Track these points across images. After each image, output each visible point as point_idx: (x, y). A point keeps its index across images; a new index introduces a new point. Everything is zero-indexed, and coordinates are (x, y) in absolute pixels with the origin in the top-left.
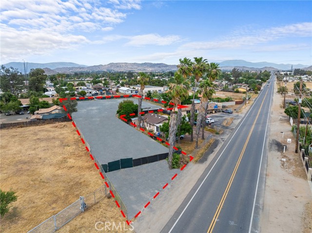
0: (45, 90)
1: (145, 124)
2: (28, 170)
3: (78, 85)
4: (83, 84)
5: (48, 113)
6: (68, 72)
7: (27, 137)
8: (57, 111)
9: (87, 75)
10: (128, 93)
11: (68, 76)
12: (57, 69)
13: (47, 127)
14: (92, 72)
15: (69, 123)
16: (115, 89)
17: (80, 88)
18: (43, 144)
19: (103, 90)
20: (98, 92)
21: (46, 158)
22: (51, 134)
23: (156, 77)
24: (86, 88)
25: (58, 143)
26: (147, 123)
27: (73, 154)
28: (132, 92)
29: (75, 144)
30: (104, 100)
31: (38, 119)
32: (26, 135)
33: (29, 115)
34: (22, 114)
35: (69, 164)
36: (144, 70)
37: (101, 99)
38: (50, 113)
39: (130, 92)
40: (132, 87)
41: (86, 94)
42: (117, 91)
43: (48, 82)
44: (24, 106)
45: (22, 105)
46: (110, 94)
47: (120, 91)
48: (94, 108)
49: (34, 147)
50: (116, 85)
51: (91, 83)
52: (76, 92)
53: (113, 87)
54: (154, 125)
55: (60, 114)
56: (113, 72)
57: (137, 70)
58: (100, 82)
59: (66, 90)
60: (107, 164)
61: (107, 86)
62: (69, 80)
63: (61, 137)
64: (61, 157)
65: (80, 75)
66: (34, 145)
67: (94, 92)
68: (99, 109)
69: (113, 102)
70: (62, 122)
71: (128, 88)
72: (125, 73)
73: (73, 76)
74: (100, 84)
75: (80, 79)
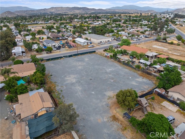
5: (33, 114)
39: (86, 44)
40: (84, 36)
42: (74, 42)
46: (71, 47)
61: (62, 35)
71: (85, 41)
74: (54, 30)
75: (35, 22)
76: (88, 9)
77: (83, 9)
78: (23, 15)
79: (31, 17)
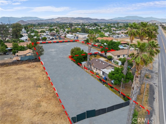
0: (22, 36)
1: (93, 67)
2: (11, 114)
3: (41, 32)
4: (44, 32)
5: (24, 55)
6: (34, 23)
7: (11, 76)
8: (30, 54)
9: (46, 24)
10: (72, 38)
11: (34, 25)
12: (28, 21)
13: (24, 66)
14: (48, 23)
15: (38, 63)
16: (64, 35)
17: (43, 35)
18: (22, 84)
19: (56, 36)
20: (53, 37)
21: (24, 100)
22: (27, 73)
23: (86, 27)
24: (46, 34)
25: (32, 83)
26: (94, 67)
27: (44, 96)
28: (74, 38)
29: (44, 84)
30: (58, 43)
31: (18, 61)
32: (10, 74)
33: (12, 55)
34: (8, 54)
35: (43, 109)
36: (78, 22)
37: (57, 43)
38: (25, 55)
39: (73, 38)
40: (74, 34)
41: (47, 39)
42: (65, 37)
43: (23, 30)
44: (9, 48)
45: (8, 48)
46: (61, 39)
47: (67, 37)
48: (53, 50)
49: (15, 87)
50: (64, 32)
51: (48, 30)
52: (40, 38)
53: (62, 33)
54: (100, 70)
55: (32, 56)
56: (60, 22)
57: (74, 22)
58: (54, 30)
59: (34, 36)
60: (76, 116)
61: (58, 33)
62: (35, 28)
63: (34, 77)
64: (36, 99)
65: (41, 24)
66: (16, 85)
67: (51, 38)
68: (56, 51)
69: (64, 45)
70: (34, 62)
71: (72, 35)
72: (67, 23)
73: (37, 25)
74: (54, 31)
75: (41, 28)
76: (91, 19)
77: (86, 19)
78: (33, 24)
79: (39, 24)
